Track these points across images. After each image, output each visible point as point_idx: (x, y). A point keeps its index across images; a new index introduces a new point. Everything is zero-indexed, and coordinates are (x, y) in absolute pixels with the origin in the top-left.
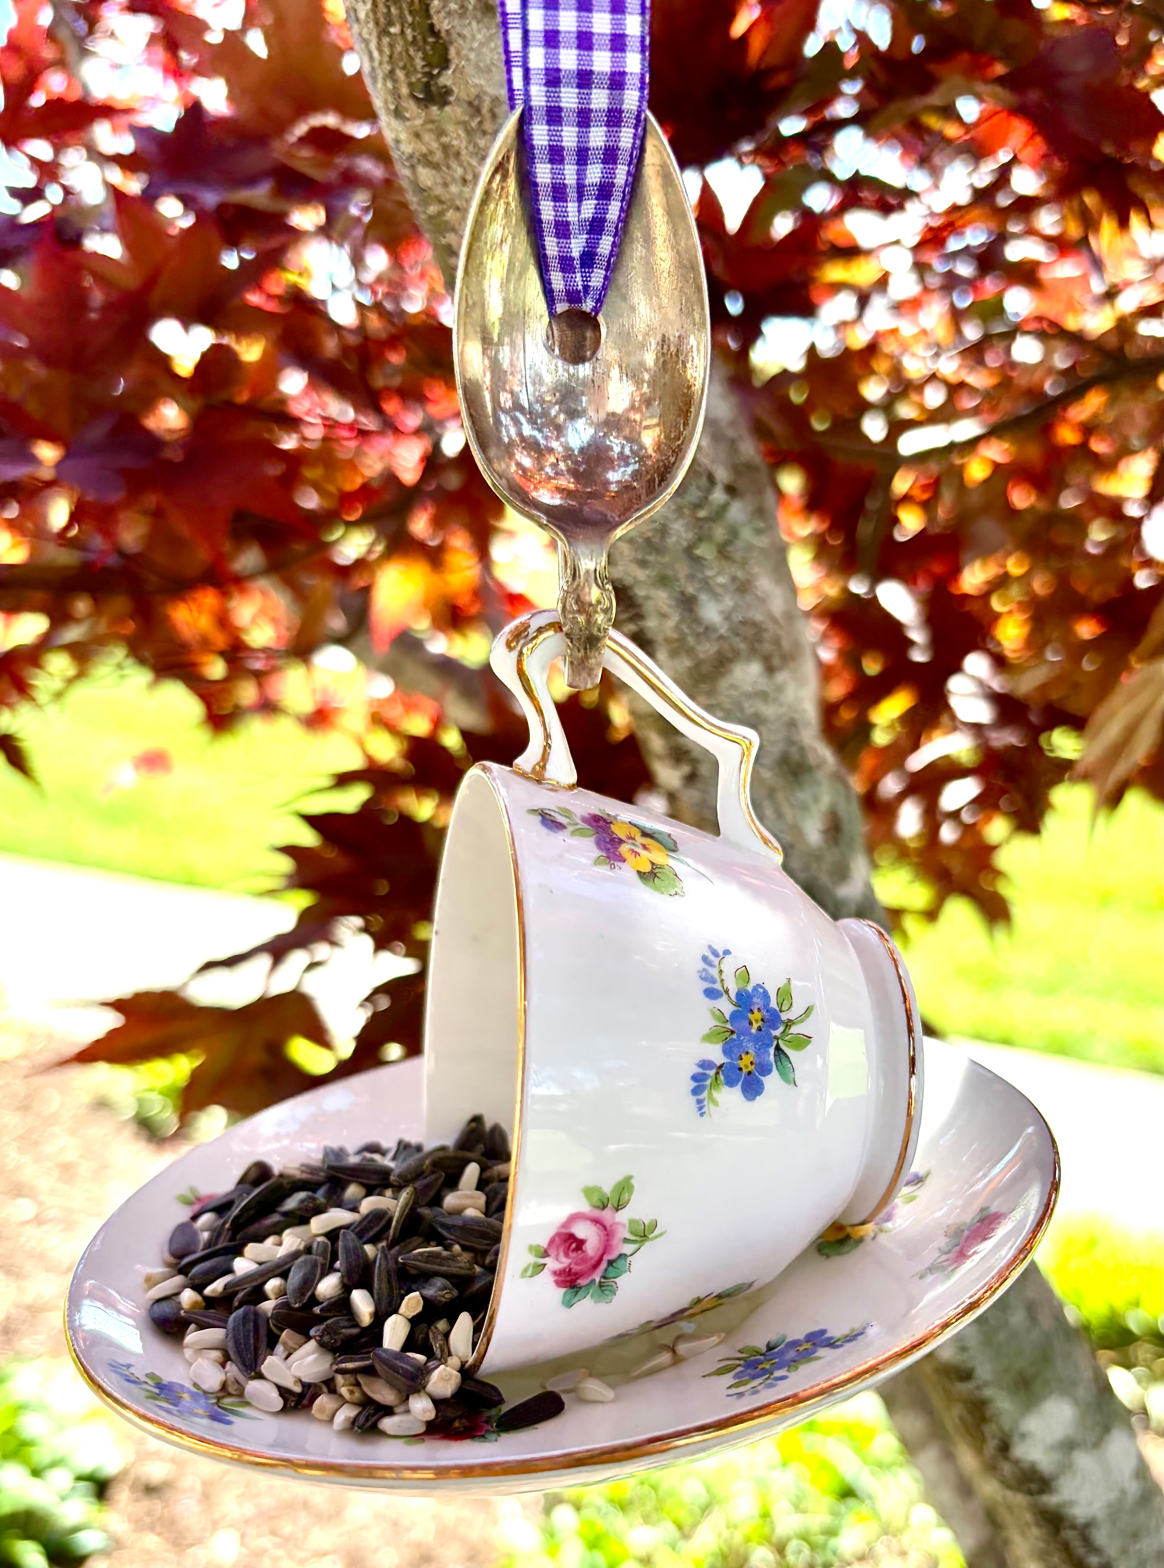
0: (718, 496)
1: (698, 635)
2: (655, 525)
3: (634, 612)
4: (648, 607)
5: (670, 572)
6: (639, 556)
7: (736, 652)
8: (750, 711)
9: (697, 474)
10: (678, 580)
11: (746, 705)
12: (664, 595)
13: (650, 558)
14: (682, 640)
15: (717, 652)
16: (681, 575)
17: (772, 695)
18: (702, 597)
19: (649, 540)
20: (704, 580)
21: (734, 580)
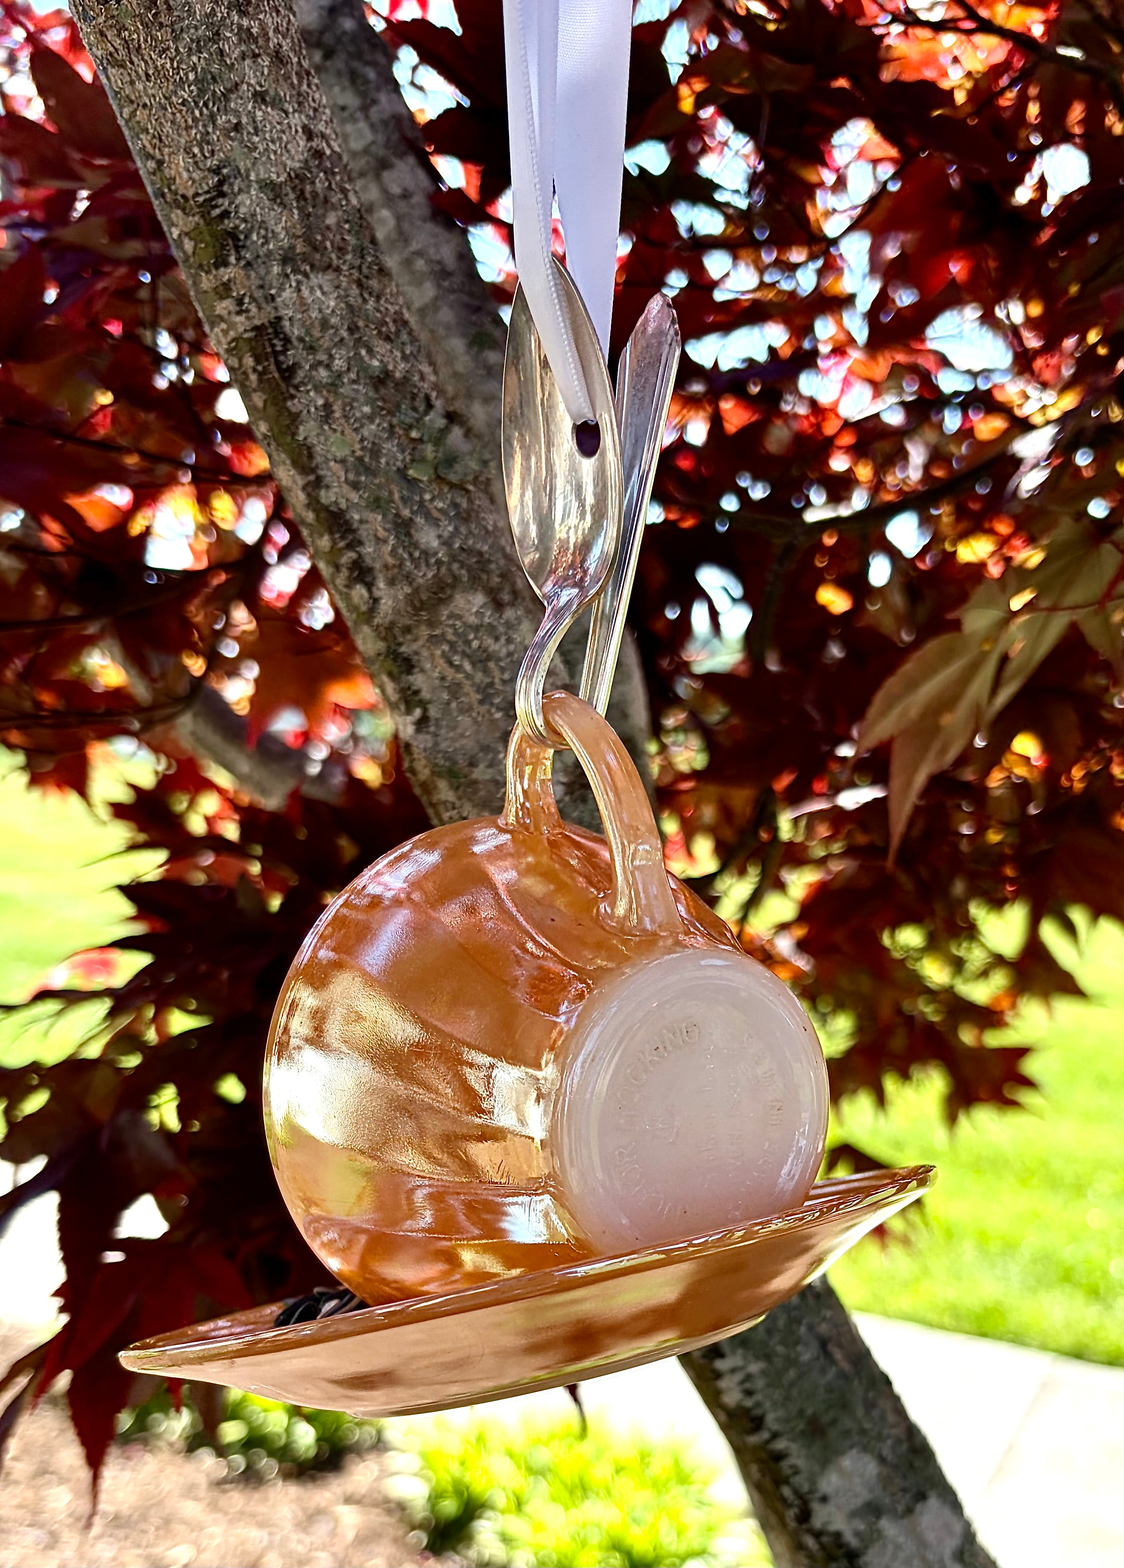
0: (436, 420)
1: (413, 560)
2: (366, 445)
3: (350, 538)
4: (363, 533)
5: (384, 494)
6: (351, 476)
7: (456, 578)
8: (475, 644)
9: (414, 397)
10: (393, 501)
11: (471, 636)
12: (380, 518)
13: (363, 478)
14: (401, 566)
15: (434, 576)
16: (396, 496)
17: (502, 629)
18: (420, 520)
19: (360, 459)
20: (421, 503)
21: (455, 505)
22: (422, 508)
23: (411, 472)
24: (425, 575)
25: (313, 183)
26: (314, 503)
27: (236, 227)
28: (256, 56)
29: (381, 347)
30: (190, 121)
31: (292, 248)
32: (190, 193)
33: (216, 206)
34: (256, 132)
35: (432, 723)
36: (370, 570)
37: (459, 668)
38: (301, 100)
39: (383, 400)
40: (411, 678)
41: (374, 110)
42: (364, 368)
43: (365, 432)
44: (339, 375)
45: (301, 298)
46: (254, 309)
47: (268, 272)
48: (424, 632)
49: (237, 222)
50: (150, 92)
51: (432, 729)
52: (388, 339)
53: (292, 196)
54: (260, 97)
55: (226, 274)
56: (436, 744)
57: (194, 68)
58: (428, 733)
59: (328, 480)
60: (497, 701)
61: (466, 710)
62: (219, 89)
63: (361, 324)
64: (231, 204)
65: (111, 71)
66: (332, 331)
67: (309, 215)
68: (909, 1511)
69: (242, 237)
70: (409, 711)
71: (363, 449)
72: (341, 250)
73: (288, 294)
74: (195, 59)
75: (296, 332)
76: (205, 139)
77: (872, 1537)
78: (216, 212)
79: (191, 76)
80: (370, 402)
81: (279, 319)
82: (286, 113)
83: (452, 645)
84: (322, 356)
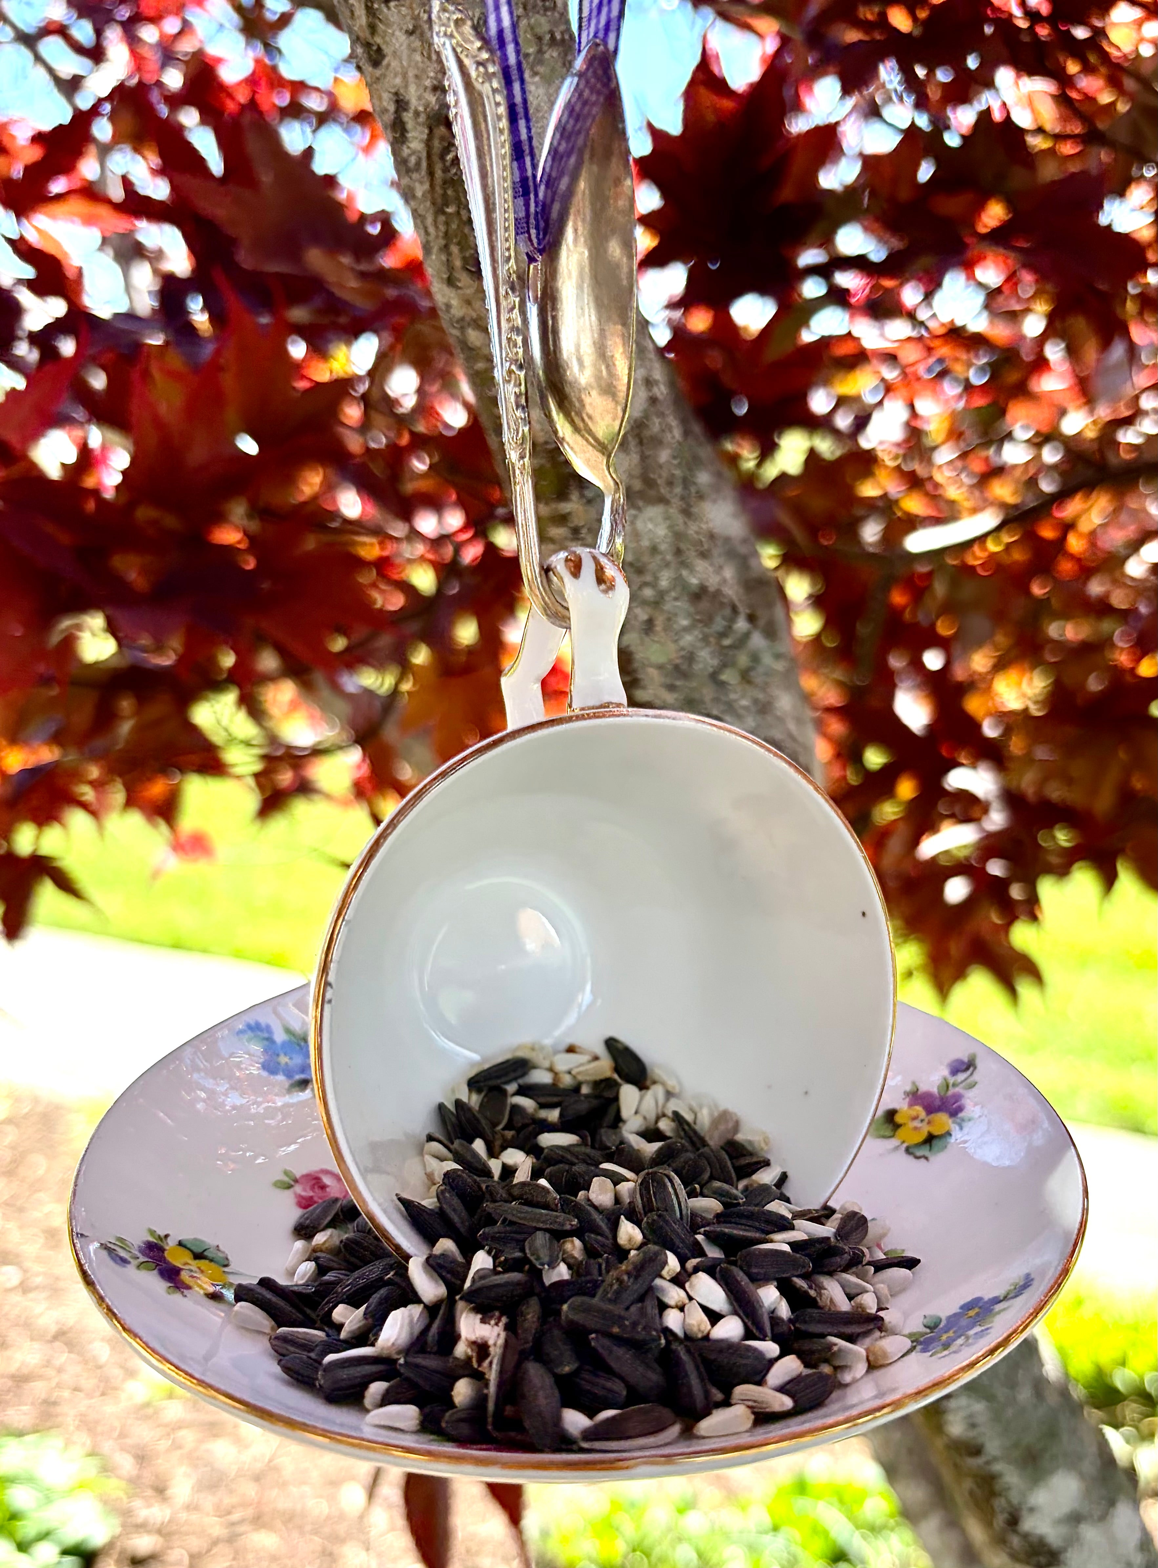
0: (741, 625)
2: (683, 653)
5: (696, 696)
6: (667, 679)
9: (724, 607)
10: (703, 702)
13: (678, 682)
16: (707, 696)
19: (677, 666)
20: (731, 703)
23: (724, 677)
25: (649, 428)
29: (701, 565)
39: (701, 613)
42: (684, 586)
43: (682, 643)
44: (663, 594)
52: (704, 555)
55: (566, 507)
59: (644, 682)
63: (684, 547)
66: (660, 556)
67: (646, 456)
68: (1103, 1517)
71: (680, 656)
77: (1073, 1540)
80: (689, 615)
84: (648, 578)
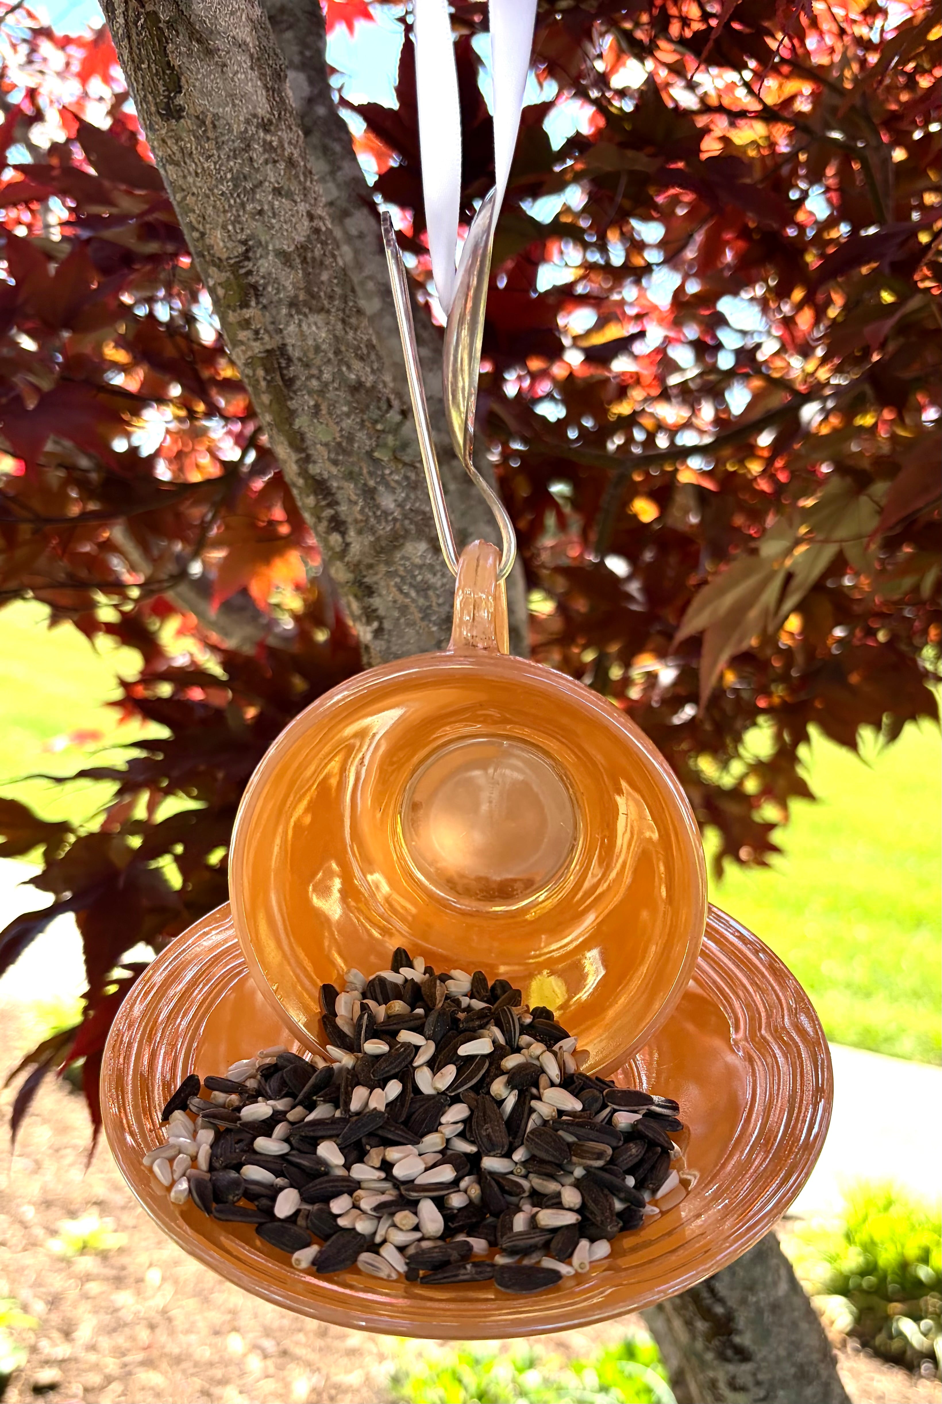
1: (376, 517)
2: (344, 434)
3: (330, 499)
4: (340, 496)
5: (356, 469)
6: (333, 456)
7: (407, 531)
8: (419, 578)
9: (379, 399)
10: (361, 474)
11: (417, 573)
12: (352, 486)
13: (341, 458)
14: (367, 521)
15: (391, 530)
16: (365, 471)
17: (438, 568)
18: (381, 489)
19: (339, 444)
20: (383, 476)
21: (406, 478)
22: (383, 480)
23: (376, 454)
24: (384, 529)
25: (313, 251)
26: (304, 473)
27: (257, 282)
28: (275, 162)
29: (357, 365)
30: (227, 207)
31: (296, 296)
32: (224, 256)
33: (243, 267)
34: (274, 215)
35: (386, 632)
36: (344, 523)
37: (407, 595)
38: (305, 192)
39: (358, 402)
40: (371, 600)
41: (339, 174)
42: (344, 380)
43: (344, 425)
44: (326, 385)
45: (302, 332)
46: (266, 338)
47: (278, 313)
48: (383, 569)
49: (258, 278)
50: (198, 184)
51: (386, 637)
52: (362, 358)
53: (298, 261)
54: (277, 192)
55: (247, 313)
56: (388, 648)
57: (231, 170)
58: (382, 639)
59: (314, 458)
60: (434, 618)
61: (411, 624)
62: (249, 185)
63: (343, 348)
64: (254, 265)
65: (169, 167)
66: (322, 354)
67: (309, 274)
69: (261, 288)
70: (369, 622)
71: (342, 436)
72: (331, 298)
73: (292, 328)
74: (232, 163)
75: (296, 354)
76: (237, 220)
78: (242, 271)
79: (229, 176)
80: (349, 403)
81: (284, 345)
82: (295, 202)
83: (402, 578)
84: (314, 371)
